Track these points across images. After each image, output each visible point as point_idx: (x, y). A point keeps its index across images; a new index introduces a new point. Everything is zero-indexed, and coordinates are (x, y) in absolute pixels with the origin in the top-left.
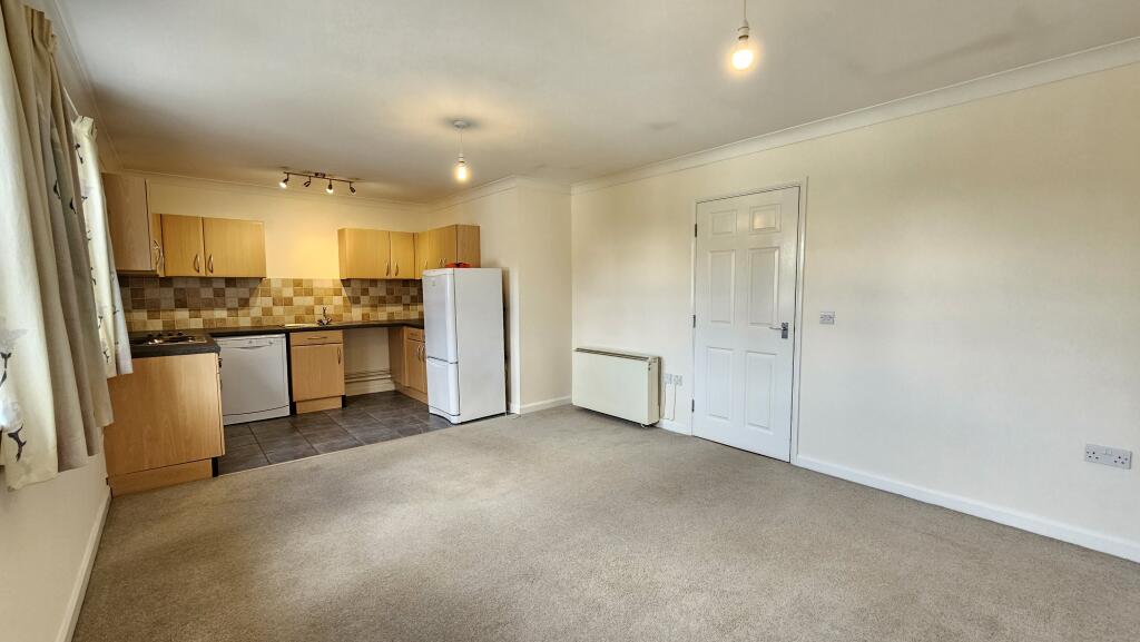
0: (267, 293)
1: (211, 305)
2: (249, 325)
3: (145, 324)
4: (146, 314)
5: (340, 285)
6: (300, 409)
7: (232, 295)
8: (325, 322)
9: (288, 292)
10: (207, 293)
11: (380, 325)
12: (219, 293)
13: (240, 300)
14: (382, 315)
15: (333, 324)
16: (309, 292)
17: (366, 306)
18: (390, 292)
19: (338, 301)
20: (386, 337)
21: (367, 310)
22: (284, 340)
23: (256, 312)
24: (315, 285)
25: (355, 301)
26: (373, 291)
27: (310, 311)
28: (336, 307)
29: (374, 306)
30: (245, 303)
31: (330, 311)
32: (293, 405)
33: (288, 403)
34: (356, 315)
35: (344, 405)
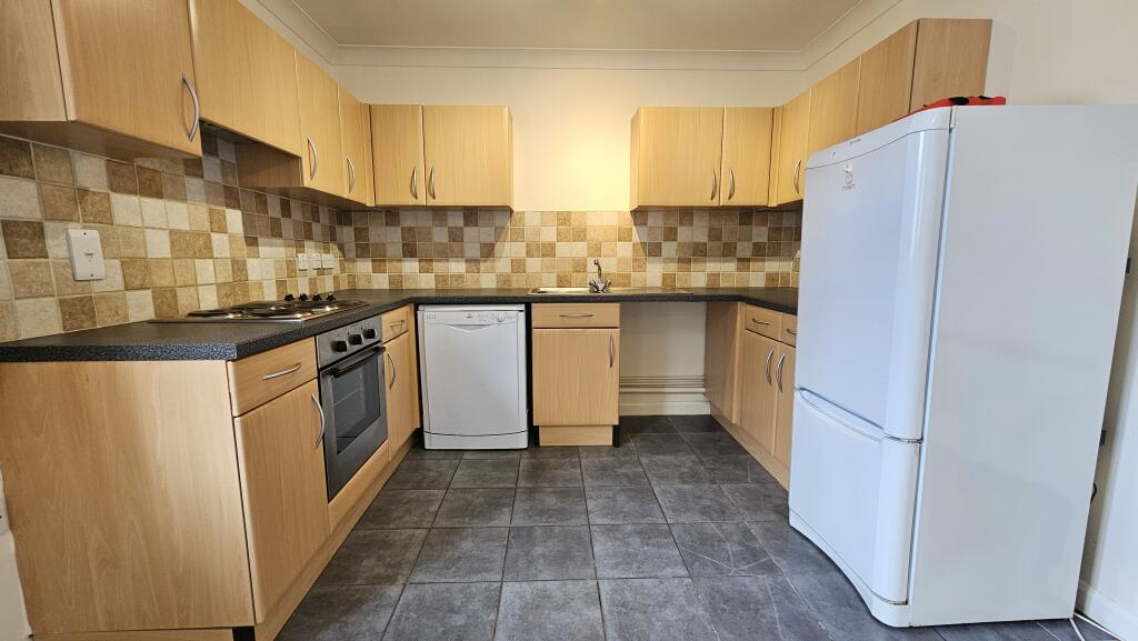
0: (519, 236)
1: (445, 254)
2: (494, 286)
3: (369, 280)
4: (370, 264)
5: (629, 220)
6: (545, 439)
7: (474, 236)
8: (601, 286)
9: (548, 235)
10: (440, 235)
11: (691, 298)
12: (456, 236)
13: (483, 245)
14: (697, 278)
15: (615, 291)
16: (580, 235)
17: (672, 260)
18: (715, 235)
19: (625, 250)
20: (702, 320)
21: (672, 267)
22: (523, 315)
23: (503, 265)
24: (591, 222)
25: (653, 250)
26: (685, 234)
27: (580, 267)
28: (621, 261)
29: (684, 261)
30: (488, 251)
31: (610, 266)
32: (533, 432)
33: (524, 426)
34: (653, 276)
35: (617, 442)
